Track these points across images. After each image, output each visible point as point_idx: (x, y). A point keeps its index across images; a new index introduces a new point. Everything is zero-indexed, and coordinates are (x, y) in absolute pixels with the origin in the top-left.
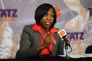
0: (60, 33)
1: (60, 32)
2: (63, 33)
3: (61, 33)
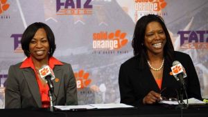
0: (42, 71)
1: (42, 69)
2: (46, 72)
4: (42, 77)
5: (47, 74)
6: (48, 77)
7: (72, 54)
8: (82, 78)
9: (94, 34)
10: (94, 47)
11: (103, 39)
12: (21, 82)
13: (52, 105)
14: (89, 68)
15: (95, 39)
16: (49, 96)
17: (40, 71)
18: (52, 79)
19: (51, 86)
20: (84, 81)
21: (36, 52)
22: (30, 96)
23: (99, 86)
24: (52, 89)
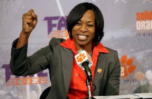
0: (78, 57)
1: (78, 55)
2: (83, 57)
4: (79, 63)
5: (84, 60)
6: (85, 64)
7: (113, 37)
8: (125, 64)
9: (138, 14)
10: (138, 29)
11: (148, 20)
13: (90, 96)
14: (132, 52)
15: (138, 19)
16: (87, 85)
17: (76, 57)
18: (90, 66)
19: (89, 74)
20: (127, 67)
21: (78, 35)
23: (145, 73)
24: (90, 77)
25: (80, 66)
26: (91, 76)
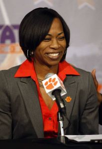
0: (46, 83)
1: (47, 80)
2: (53, 83)
3: (49, 83)
4: (48, 91)
5: (55, 87)
6: (57, 92)
12: (14, 99)
16: (58, 120)
17: (44, 82)
18: (62, 94)
19: (62, 106)
22: (26, 121)
24: (63, 110)
25: (50, 95)
26: (65, 108)
